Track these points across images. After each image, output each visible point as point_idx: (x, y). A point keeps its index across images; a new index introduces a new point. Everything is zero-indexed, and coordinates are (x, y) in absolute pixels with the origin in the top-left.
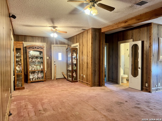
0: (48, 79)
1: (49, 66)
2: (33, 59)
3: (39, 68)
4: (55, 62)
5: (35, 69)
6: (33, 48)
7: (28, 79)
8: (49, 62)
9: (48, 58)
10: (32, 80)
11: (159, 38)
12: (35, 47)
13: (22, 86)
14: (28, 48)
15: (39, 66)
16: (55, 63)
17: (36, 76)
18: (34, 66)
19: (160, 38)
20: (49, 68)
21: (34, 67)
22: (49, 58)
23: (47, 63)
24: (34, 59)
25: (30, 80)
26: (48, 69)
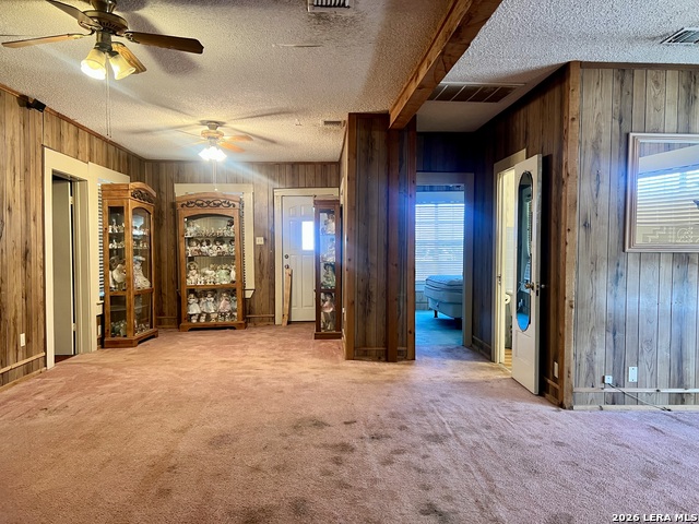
0: (262, 320)
1: (265, 272)
2: (205, 243)
3: (223, 277)
4: (287, 257)
5: (205, 282)
6: (199, 205)
7: (183, 316)
8: (266, 258)
9: (260, 241)
10: (194, 321)
11: (628, 135)
12: (208, 203)
13: (125, 336)
14: (182, 206)
15: (224, 271)
16: (286, 262)
17: (209, 306)
18: (208, 272)
19: (631, 135)
20: (266, 281)
21: (204, 275)
22: (265, 240)
23: (259, 262)
24: (208, 244)
25: (190, 320)
26: (260, 282)
